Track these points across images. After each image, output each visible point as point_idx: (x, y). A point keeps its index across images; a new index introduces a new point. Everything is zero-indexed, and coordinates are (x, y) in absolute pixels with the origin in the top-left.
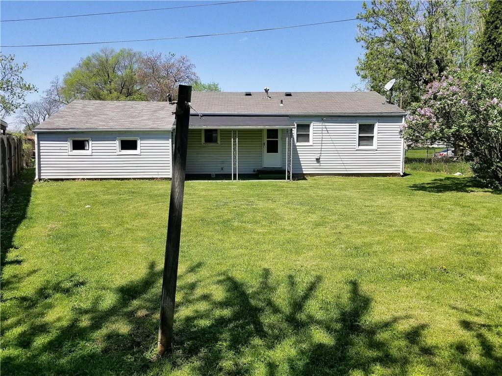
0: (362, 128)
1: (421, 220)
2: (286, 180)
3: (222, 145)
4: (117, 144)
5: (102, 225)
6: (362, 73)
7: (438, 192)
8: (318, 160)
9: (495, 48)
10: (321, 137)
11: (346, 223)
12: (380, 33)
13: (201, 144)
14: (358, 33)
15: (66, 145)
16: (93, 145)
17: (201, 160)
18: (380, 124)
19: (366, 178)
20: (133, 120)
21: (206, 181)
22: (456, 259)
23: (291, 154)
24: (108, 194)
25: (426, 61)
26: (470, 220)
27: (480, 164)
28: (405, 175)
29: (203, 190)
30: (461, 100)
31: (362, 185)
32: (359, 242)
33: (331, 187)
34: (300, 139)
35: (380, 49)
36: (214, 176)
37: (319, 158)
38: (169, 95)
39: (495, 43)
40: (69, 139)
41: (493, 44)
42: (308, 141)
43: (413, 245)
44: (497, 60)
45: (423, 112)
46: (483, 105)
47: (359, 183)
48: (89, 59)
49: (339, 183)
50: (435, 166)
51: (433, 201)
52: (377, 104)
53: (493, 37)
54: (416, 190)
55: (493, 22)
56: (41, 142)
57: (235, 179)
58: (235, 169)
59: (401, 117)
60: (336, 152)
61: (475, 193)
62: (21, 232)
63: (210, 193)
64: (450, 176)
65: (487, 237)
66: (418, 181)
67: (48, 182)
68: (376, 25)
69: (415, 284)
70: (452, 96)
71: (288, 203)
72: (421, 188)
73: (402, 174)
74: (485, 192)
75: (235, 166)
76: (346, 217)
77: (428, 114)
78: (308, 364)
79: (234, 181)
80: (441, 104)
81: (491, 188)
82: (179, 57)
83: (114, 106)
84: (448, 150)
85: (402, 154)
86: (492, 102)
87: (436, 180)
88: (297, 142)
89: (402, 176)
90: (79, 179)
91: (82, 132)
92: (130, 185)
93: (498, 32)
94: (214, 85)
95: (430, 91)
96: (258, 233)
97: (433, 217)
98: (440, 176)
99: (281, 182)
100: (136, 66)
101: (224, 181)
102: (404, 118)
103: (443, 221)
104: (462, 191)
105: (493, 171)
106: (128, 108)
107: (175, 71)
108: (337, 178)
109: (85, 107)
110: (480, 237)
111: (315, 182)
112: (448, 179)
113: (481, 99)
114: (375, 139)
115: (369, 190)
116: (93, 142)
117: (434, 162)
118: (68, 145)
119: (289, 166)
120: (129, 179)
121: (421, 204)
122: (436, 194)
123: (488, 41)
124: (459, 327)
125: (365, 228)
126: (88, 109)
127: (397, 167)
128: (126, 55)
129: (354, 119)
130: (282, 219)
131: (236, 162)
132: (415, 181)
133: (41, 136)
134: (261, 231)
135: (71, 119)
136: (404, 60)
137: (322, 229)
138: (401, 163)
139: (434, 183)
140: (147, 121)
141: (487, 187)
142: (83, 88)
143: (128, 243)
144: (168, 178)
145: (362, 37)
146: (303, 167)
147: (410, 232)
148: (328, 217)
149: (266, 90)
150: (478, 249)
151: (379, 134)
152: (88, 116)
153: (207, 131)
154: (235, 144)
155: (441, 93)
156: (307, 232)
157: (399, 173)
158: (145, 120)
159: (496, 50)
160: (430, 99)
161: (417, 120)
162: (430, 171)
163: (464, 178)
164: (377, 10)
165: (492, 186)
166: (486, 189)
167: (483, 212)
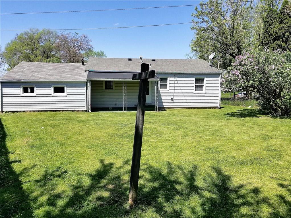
0: (197, 81)
1: (239, 133)
2: (155, 111)
3: (116, 90)
4: (52, 89)
5: (58, 139)
6: (194, 48)
7: (242, 117)
8: (172, 99)
9: (269, 36)
10: (174, 86)
11: (199, 136)
12: (205, 25)
13: (103, 89)
14: (193, 25)
15: (20, 90)
16: (37, 90)
17: (103, 99)
18: (207, 78)
19: (200, 110)
20: (61, 74)
21: (107, 112)
22: (265, 153)
23: (158, 96)
24: (51, 120)
25: (230, 42)
26: (264, 132)
27: (264, 101)
28: (221, 108)
29: (109, 117)
30: (254, 66)
31: (199, 114)
32: (211, 145)
33: (182, 115)
34: (162, 87)
35: (205, 34)
36: (111, 109)
37: (173, 98)
38: (82, 59)
39: (269, 34)
40: (21, 86)
41: (268, 34)
42: (166, 88)
43: (240, 147)
44: (270, 43)
45: (234, 72)
46: (267, 69)
47: (197, 113)
48: (22, 35)
49: (186, 112)
50: (237, 102)
51: (241, 122)
52: (204, 67)
53: (268, 30)
54: (229, 116)
55: (268, 22)
56: (3, 88)
57: (125, 110)
58: (124, 104)
59: (219, 74)
60: (183, 95)
61: (262, 118)
62: (9, 144)
63: (113, 119)
64: (245, 108)
65: (276, 141)
66: (230, 111)
67: (8, 113)
68: (203, 21)
69: (249, 167)
70: (250, 64)
71: (162, 124)
72: (232, 115)
73: (219, 107)
74: (268, 117)
75: (125, 103)
76: (198, 132)
77: (237, 73)
78: (210, 207)
79: (124, 112)
80: (244, 68)
81: (270, 115)
82: (82, 35)
83: (47, 66)
84: (241, 93)
85: (219, 96)
86: (272, 67)
87: (239, 110)
88: (160, 88)
89: (220, 108)
90: (28, 111)
91: (30, 82)
92: (62, 114)
93: (271, 27)
94: (101, 52)
95: (238, 61)
96: (152, 142)
97: (244, 131)
98: (240, 108)
99: (152, 112)
100: (52, 40)
101: (118, 112)
102: (220, 75)
103: (251, 133)
104: (255, 117)
105: (272, 106)
106: (57, 67)
107: (79, 44)
108: (183, 110)
109: (29, 66)
110: (273, 142)
111: (172, 112)
112: (245, 110)
113: (265, 65)
114: (204, 87)
115: (204, 117)
116: (37, 88)
117: (236, 100)
118: (21, 90)
119: (156, 103)
120: (60, 111)
121: (236, 124)
122: (241, 118)
123: (266, 32)
124: (278, 187)
125: (211, 138)
126: (31, 67)
127: (216, 103)
128: (46, 33)
129: (193, 75)
130: (162, 134)
131: (125, 100)
132: (227, 111)
133: (3, 84)
134: (153, 140)
135: (21, 74)
136: (218, 41)
137: (187, 139)
138: (219, 101)
139: (238, 112)
140: (70, 76)
141: (268, 114)
142: (18, 53)
143: (79, 149)
144: (84, 110)
145: (194, 27)
146: (163, 103)
147: (236, 140)
148: (188, 132)
149: (140, 57)
150: (274, 148)
151: (206, 84)
152: (32, 72)
153: (106, 81)
154: (125, 89)
155: (244, 62)
156: (179, 140)
157: (218, 107)
158: (68, 75)
159: (270, 37)
160: (238, 65)
161: (230, 77)
162: (234, 105)
163: (254, 109)
164: (203, 12)
165: (270, 114)
166: (268, 116)
167: (270, 128)
